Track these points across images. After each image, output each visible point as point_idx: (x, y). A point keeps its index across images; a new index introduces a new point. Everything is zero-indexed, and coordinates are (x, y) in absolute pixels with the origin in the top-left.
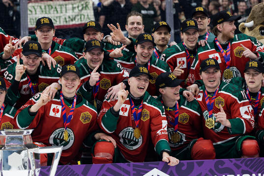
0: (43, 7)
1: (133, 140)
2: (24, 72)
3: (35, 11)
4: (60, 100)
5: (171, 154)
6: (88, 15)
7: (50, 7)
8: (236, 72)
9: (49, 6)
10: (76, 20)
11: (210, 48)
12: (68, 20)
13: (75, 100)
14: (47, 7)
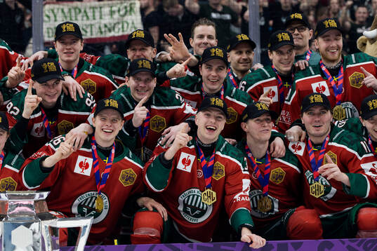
0: (66, 10)
1: (198, 208)
2: (37, 105)
3: (55, 16)
4: (90, 150)
5: (253, 231)
6: (133, 23)
7: (77, 11)
8: (351, 110)
9: (75, 8)
10: (116, 30)
11: (313, 73)
12: (103, 30)
13: (113, 151)
14: (73, 11)
